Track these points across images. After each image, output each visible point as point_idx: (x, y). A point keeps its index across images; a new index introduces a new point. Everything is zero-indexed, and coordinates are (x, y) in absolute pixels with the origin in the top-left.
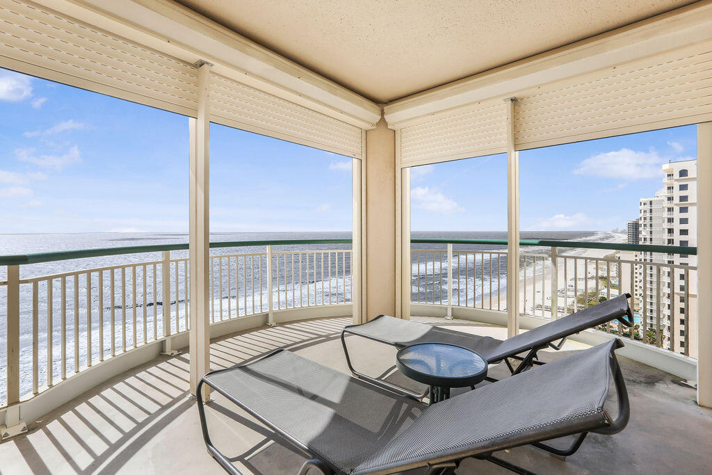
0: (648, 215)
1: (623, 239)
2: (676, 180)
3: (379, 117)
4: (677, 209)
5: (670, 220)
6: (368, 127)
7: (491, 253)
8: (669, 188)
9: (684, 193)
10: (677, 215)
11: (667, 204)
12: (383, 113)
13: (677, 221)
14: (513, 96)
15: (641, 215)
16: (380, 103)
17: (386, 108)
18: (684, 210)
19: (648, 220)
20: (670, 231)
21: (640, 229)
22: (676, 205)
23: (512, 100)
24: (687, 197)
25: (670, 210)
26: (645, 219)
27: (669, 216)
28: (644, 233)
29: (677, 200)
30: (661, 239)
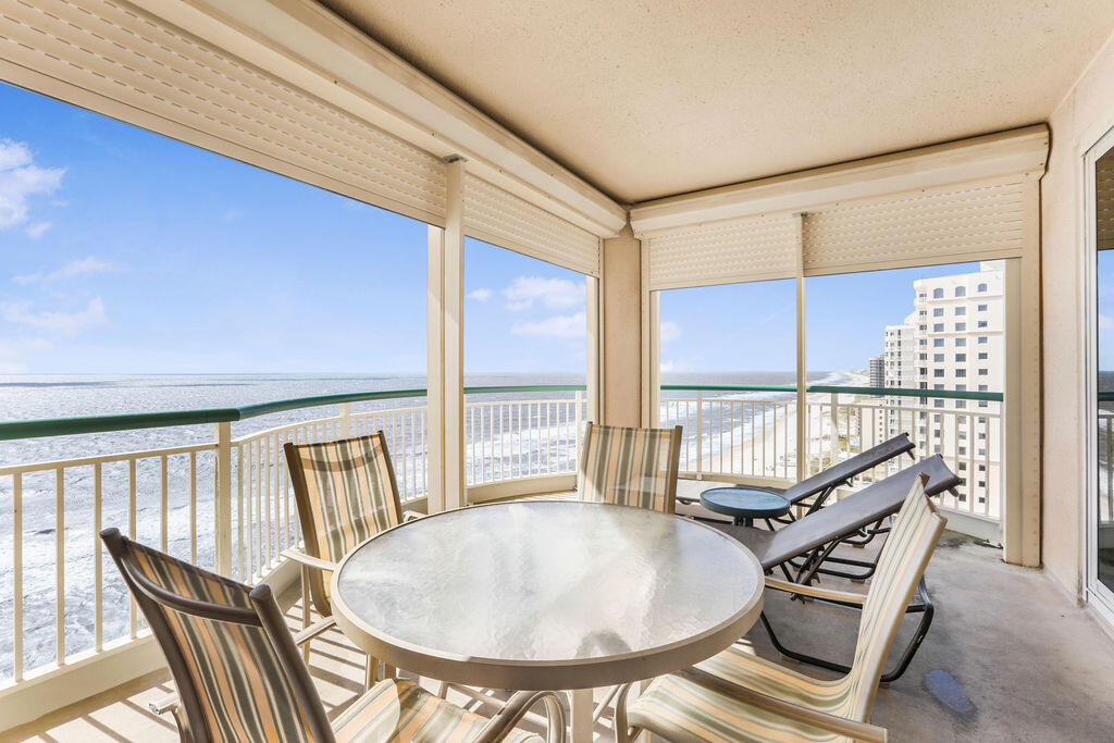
0: (896, 349)
1: (864, 381)
2: (929, 302)
3: (625, 223)
4: (931, 342)
5: (923, 357)
6: (607, 234)
7: (711, 401)
8: (922, 313)
9: (938, 320)
10: (931, 350)
11: (919, 335)
12: (628, 218)
13: (931, 358)
14: (804, 210)
15: (887, 349)
16: (628, 204)
17: (633, 212)
18: (939, 343)
19: (896, 355)
20: (923, 371)
21: (887, 368)
22: (929, 336)
23: (804, 216)
24: (942, 325)
25: (923, 342)
26: (892, 354)
27: (921, 352)
28: (890, 375)
29: (930, 330)
30: (912, 381)
